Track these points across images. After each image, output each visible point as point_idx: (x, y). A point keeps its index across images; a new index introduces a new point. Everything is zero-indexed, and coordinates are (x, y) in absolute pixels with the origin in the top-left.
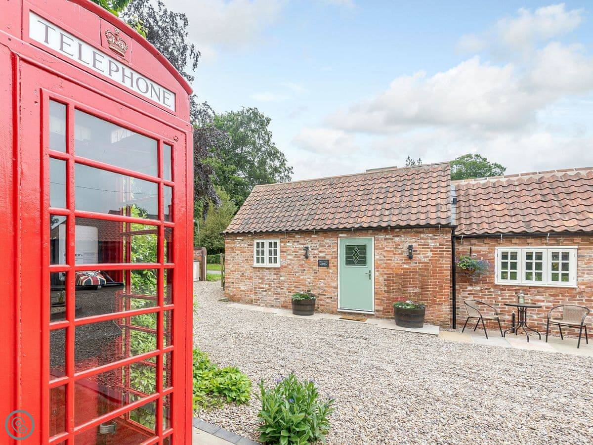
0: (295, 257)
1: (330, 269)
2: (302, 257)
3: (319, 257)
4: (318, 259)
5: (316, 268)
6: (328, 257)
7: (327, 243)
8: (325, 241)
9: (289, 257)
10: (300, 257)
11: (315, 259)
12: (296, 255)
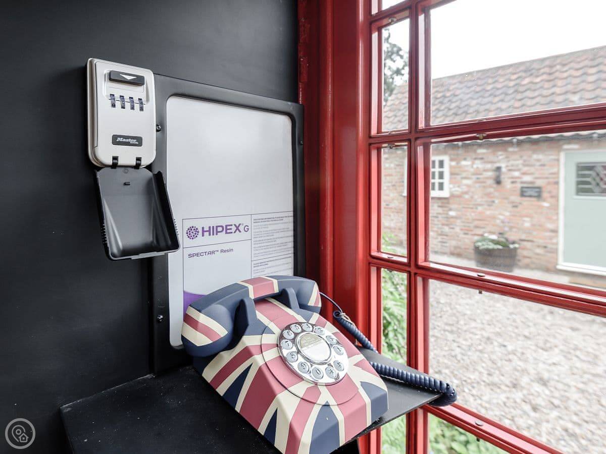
0: (476, 182)
1: (544, 201)
2: (491, 182)
3: (522, 183)
4: (519, 186)
5: (516, 198)
6: (539, 183)
7: (538, 160)
8: (535, 156)
9: (466, 182)
10: (484, 182)
11: (514, 185)
12: (478, 178)
